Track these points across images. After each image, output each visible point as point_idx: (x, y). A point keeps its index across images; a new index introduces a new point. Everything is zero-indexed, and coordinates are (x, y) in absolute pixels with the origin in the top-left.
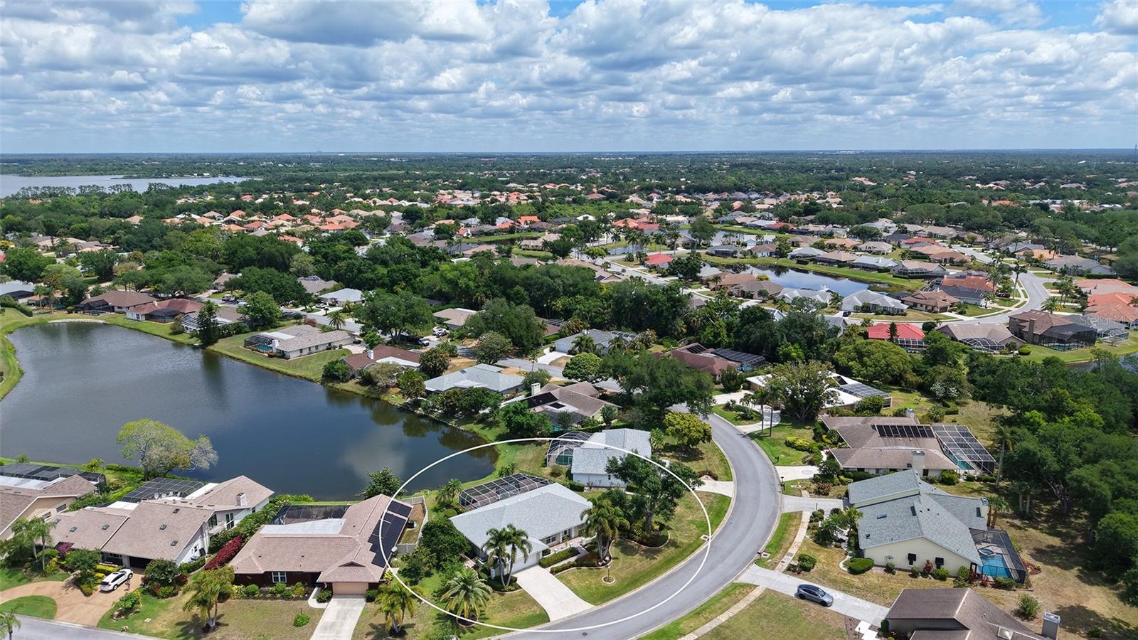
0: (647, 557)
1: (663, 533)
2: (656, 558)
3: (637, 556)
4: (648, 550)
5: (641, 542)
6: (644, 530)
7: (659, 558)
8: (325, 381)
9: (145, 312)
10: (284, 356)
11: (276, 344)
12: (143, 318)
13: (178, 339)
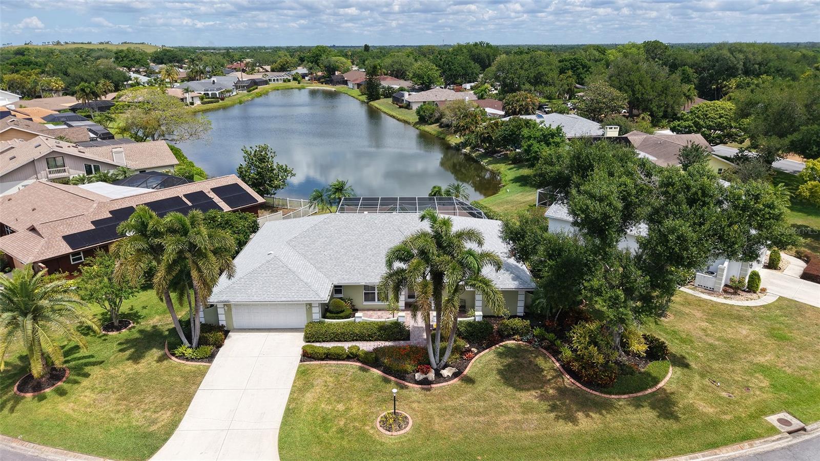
0: (553, 408)
1: (652, 367)
2: (574, 420)
3: (529, 397)
4: (574, 393)
5: (567, 368)
6: (593, 342)
7: (588, 423)
8: (417, 123)
9: (357, 82)
10: (408, 106)
11: (406, 96)
12: (356, 87)
13: (360, 98)
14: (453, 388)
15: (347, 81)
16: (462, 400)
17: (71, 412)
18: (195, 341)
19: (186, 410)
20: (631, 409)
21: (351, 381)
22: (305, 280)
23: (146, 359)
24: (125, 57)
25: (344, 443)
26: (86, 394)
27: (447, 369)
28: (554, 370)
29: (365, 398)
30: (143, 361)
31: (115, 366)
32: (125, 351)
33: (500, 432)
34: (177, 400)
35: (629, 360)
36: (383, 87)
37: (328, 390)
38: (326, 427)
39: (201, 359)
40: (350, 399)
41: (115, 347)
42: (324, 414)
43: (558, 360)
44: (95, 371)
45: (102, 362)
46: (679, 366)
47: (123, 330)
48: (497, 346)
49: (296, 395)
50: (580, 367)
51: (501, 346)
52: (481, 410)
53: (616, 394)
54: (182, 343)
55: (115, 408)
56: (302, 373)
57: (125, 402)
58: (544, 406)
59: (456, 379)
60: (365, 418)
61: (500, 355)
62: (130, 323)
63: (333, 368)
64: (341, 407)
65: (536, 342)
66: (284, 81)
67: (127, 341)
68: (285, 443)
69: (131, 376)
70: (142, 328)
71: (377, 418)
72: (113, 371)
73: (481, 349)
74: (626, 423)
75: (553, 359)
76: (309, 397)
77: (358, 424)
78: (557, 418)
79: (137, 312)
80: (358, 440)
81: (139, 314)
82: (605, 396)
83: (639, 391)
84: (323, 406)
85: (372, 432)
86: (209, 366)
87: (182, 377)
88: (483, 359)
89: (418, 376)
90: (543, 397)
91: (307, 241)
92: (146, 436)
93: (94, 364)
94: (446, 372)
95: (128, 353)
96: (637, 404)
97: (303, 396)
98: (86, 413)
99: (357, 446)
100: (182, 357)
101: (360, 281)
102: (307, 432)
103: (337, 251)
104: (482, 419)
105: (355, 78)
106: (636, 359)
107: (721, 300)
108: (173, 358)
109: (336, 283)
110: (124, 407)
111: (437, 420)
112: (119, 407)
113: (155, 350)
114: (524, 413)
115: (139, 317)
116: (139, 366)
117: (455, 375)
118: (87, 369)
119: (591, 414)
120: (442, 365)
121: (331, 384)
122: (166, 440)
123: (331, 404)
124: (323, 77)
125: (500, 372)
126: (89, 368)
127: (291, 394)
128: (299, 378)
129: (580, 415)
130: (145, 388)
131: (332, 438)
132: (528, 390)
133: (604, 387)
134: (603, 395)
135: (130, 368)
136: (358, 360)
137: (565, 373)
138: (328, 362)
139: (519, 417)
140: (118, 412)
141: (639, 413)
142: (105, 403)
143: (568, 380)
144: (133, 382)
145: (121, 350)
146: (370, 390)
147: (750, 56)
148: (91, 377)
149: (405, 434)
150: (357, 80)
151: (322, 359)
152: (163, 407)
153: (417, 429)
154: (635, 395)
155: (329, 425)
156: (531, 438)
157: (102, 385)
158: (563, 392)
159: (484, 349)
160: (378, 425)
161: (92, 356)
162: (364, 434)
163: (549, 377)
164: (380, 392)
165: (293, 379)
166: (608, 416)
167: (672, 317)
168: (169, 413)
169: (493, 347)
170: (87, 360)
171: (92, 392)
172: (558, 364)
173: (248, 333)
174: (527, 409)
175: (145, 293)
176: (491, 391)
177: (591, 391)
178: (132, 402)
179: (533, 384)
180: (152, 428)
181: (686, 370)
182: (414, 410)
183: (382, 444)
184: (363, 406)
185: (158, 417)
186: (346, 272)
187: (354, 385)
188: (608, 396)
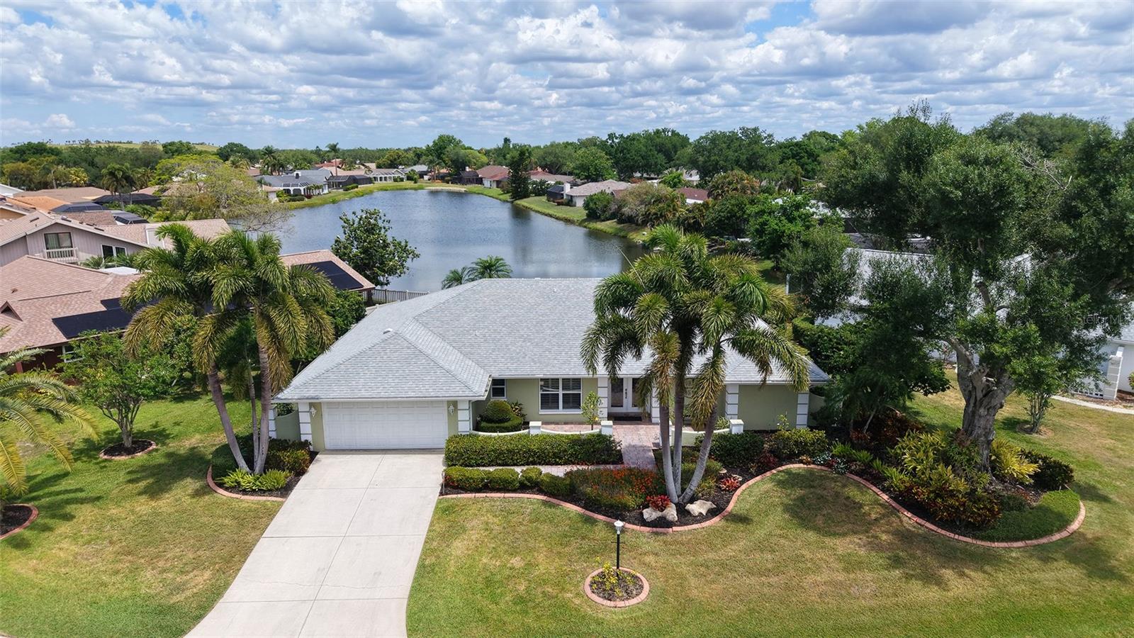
1: (1049, 499)
7: (966, 586)
8: (584, 221)
9: (497, 179)
10: (570, 202)
11: (567, 189)
12: (494, 185)
13: (501, 197)
14: (714, 531)
15: (481, 178)
16: (731, 551)
17: (31, 574)
18: (259, 462)
19: (239, 570)
20: (1035, 563)
21: (531, 521)
22: (446, 367)
23: (174, 492)
24: (176, 151)
25: (529, 621)
26: (62, 545)
27: (698, 502)
28: (881, 505)
29: (559, 549)
30: (167, 496)
31: (118, 504)
32: (138, 483)
33: (812, 601)
34: (224, 553)
35: (1006, 488)
36: (534, 183)
37: (492, 536)
38: (493, 594)
39: (269, 492)
40: (531, 550)
41: (122, 476)
42: (488, 574)
43: (884, 490)
44: (85, 513)
45: (98, 498)
46: (1093, 500)
47: (139, 454)
48: (774, 471)
49: (435, 544)
50: (932, 495)
51: (781, 471)
52: (770, 566)
53: (1003, 540)
54: (235, 466)
55: (110, 566)
56: (443, 511)
57: (130, 558)
58: (878, 559)
59: (716, 519)
60: (562, 579)
61: (781, 484)
62: (151, 445)
63: (498, 503)
64: (516, 562)
65: (838, 463)
66: (395, 180)
67: (143, 468)
68: (418, 621)
69: (145, 518)
70: (171, 450)
71: (584, 578)
72: (114, 511)
73: (748, 476)
74: (1037, 587)
75: (874, 488)
76: (459, 547)
77: (550, 590)
78: (908, 577)
79: (164, 430)
80: (554, 615)
81: (168, 432)
82: (983, 543)
83: (1041, 536)
84: (485, 561)
85: (577, 601)
86: (282, 503)
87: (234, 518)
88: (756, 491)
89: (649, 514)
90: (876, 546)
91: (446, 316)
92: (162, 611)
93: (82, 501)
94: (697, 508)
95: (142, 484)
96: (1045, 555)
97: (448, 546)
98: (57, 575)
99: (553, 626)
100: (237, 488)
101: (534, 372)
102: (458, 602)
103: (495, 330)
104: (773, 580)
105: (493, 174)
106: (1019, 488)
107: (1119, 409)
108: (221, 491)
109: (496, 375)
110: (128, 564)
111: (693, 582)
112: (119, 566)
113: (189, 480)
114: (846, 570)
115: (167, 436)
116: (161, 503)
117: (712, 513)
118: (70, 509)
119: (966, 571)
120: (687, 497)
121: (497, 527)
122: (199, 618)
123: (500, 557)
124: (449, 175)
125: (787, 509)
126: (73, 506)
127: (426, 542)
128: (439, 519)
129: (948, 573)
130: (167, 535)
131: (505, 613)
132: (844, 535)
133: (979, 528)
134: (979, 543)
135: (144, 506)
136: (541, 492)
137: (902, 510)
138: (488, 495)
139: (841, 577)
140: (117, 572)
141: (1052, 570)
142: (95, 559)
143: (908, 519)
144: (147, 524)
145: (130, 481)
146: (566, 536)
147: (1047, 129)
148: (75, 520)
149: (640, 606)
150: (495, 176)
151: (479, 490)
152: (198, 565)
153: (660, 596)
154: (1035, 542)
155: (499, 591)
156: (872, 610)
157: (93, 532)
158: (905, 537)
159: (753, 476)
160: (588, 590)
161: (81, 490)
162: (564, 606)
163: (873, 516)
164: (583, 538)
165: (429, 519)
166: (1001, 575)
167: (1050, 434)
168: (207, 574)
169: (768, 474)
170: (72, 495)
171: (74, 542)
172: (885, 497)
173: (349, 456)
174: (851, 564)
175: (180, 405)
176: (781, 536)
177: (956, 537)
178: (142, 557)
179: (850, 526)
180: (175, 599)
181: (1106, 505)
182: (648, 565)
183: (599, 623)
184: (557, 560)
185: (187, 581)
186: (512, 358)
187: (537, 529)
188: (988, 544)
